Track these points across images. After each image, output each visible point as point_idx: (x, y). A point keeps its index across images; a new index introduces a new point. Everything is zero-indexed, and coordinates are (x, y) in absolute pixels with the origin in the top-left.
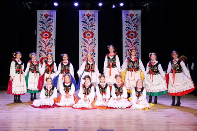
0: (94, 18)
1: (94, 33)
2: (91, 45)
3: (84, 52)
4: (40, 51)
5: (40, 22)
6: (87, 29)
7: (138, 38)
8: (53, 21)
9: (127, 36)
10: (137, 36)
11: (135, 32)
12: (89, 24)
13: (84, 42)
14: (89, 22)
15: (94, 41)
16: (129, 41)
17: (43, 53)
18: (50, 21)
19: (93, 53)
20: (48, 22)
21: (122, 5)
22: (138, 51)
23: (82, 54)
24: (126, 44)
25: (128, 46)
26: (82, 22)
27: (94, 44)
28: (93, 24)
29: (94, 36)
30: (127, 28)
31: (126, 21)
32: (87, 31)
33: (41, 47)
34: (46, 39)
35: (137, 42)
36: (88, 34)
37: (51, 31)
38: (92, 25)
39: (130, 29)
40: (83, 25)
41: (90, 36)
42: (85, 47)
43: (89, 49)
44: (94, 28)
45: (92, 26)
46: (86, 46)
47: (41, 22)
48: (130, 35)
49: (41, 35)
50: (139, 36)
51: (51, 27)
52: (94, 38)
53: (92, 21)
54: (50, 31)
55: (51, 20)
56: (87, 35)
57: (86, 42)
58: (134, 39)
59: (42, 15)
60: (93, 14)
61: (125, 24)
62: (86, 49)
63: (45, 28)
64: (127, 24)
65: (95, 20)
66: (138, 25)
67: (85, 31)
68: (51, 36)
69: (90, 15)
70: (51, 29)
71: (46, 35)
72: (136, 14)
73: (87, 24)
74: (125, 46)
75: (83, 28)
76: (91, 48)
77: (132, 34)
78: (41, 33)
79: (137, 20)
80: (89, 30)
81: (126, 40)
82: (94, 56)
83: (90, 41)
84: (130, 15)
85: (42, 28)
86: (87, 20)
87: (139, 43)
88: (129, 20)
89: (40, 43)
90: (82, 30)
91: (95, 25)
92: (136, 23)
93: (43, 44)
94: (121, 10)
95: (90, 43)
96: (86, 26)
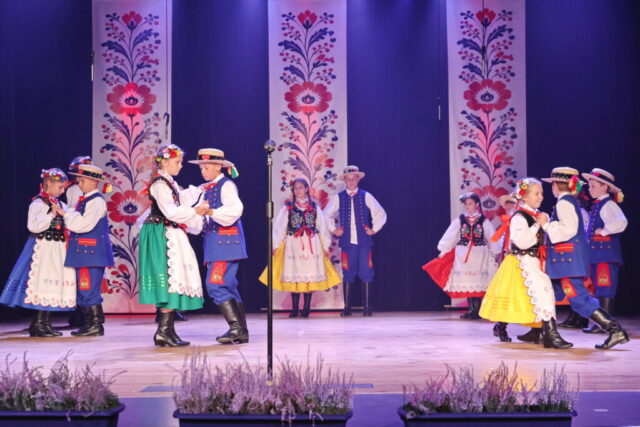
0: (330, 27)
1: (330, 89)
2: (319, 140)
3: (289, 168)
4: (107, 165)
5: (103, 45)
6: (302, 76)
7: (512, 110)
8: (158, 42)
9: (467, 101)
10: (509, 101)
11: (499, 87)
12: (310, 55)
13: (292, 128)
14: (311, 43)
15: (333, 122)
16: (475, 123)
17: (120, 176)
18: (145, 43)
19: (329, 172)
20: (140, 46)
22: (511, 164)
23: (284, 178)
24: (464, 134)
25: (473, 145)
26: (283, 47)
27: (330, 135)
28: (328, 55)
29: (332, 105)
30: (467, 71)
31: (461, 39)
32: (300, 81)
33: (110, 151)
34: (132, 116)
35: (510, 124)
36: (304, 94)
37: (153, 85)
38: (322, 57)
39: (480, 74)
40: (285, 60)
41: (315, 104)
42: (294, 147)
43: (311, 156)
44: (331, 70)
45: (322, 61)
46: (297, 143)
47: (110, 45)
49: (109, 98)
50: (518, 101)
51: (154, 67)
52: (333, 112)
53: (321, 42)
54: (148, 85)
55: (152, 39)
56: (304, 99)
57: (299, 129)
58: (495, 113)
59: (113, 17)
60: (325, 14)
61: (460, 53)
62: (297, 158)
63: (127, 69)
64: (466, 52)
65: (333, 36)
66: (511, 58)
67: (295, 83)
68: (153, 105)
69: (314, 14)
70: (151, 76)
71: (132, 100)
72: (504, 11)
73: (303, 55)
74: (461, 144)
75: (286, 69)
76: (319, 155)
77: (487, 94)
78: (112, 92)
79: (506, 35)
80: (311, 80)
81: (461, 121)
82: (330, 185)
83: (315, 122)
84: (480, 15)
85: (116, 70)
86: (302, 38)
87: (516, 132)
88: (477, 36)
89: (106, 134)
90: (282, 78)
91: (335, 59)
92: (503, 49)
93: (117, 136)
95: (316, 131)
96: (298, 63)
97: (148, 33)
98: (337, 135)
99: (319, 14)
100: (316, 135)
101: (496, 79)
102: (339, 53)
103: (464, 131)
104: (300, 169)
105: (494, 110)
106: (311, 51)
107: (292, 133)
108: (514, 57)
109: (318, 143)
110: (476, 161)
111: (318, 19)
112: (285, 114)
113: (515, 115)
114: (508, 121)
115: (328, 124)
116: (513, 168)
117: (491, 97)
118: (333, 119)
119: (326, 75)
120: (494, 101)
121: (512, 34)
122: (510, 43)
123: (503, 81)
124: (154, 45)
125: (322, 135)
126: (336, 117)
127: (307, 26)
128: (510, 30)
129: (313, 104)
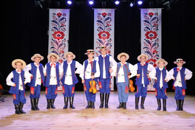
0: (110, 17)
1: (110, 33)
4: (52, 52)
6: (102, 29)
7: (158, 39)
9: (146, 36)
10: (157, 36)
11: (154, 33)
14: (105, 21)
15: (110, 42)
16: (148, 42)
20: (61, 21)
21: (140, 3)
22: (157, 53)
24: (145, 45)
25: (147, 48)
26: (98, 22)
27: (110, 45)
28: (109, 24)
29: (110, 37)
30: (146, 28)
31: (144, 20)
32: (102, 31)
33: (53, 49)
34: (59, 39)
35: (157, 43)
37: (64, 31)
38: (108, 24)
39: (149, 29)
40: (98, 25)
41: (106, 36)
44: (110, 28)
45: (108, 26)
47: (53, 21)
48: (149, 35)
49: (53, 35)
50: (159, 36)
51: (65, 27)
52: (110, 39)
53: (108, 21)
54: (63, 32)
55: (64, 20)
56: (103, 35)
57: (102, 43)
58: (153, 40)
59: (54, 14)
60: (109, 13)
61: (144, 24)
63: (58, 27)
64: (146, 24)
65: (111, 19)
66: (157, 25)
68: (64, 37)
69: (106, 13)
70: (64, 29)
71: (59, 35)
72: (156, 13)
73: (103, 24)
74: (144, 48)
75: (98, 27)
77: (151, 35)
78: (54, 33)
79: (156, 19)
80: (105, 30)
81: (144, 41)
84: (149, 14)
85: (55, 28)
86: (103, 19)
87: (159, 45)
88: (149, 19)
89: (52, 44)
90: (97, 30)
91: (111, 25)
92: (155, 23)
93: (55, 45)
94: (140, 9)
95: (106, 44)
96: (102, 26)
97: (63, 18)
101: (153, 31)
103: (145, 44)
106: (105, 23)
107: (100, 44)
110: (148, 52)
111: (107, 15)
112: (98, 39)
113: (159, 40)
114: (156, 42)
116: (158, 54)
119: (109, 29)
120: (153, 37)
121: (158, 19)
122: (157, 21)
123: (155, 31)
124: (65, 21)
125: (108, 45)
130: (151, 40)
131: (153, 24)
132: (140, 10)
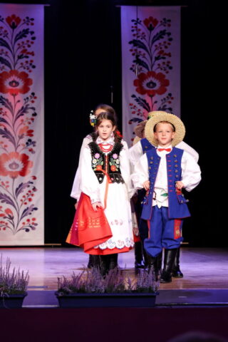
0: (31, 28)
1: (31, 76)
2: (22, 115)
6: (9, 65)
7: (170, 95)
9: (135, 88)
10: (168, 88)
11: (160, 77)
12: (15, 49)
13: (1, 105)
14: (16, 40)
15: (33, 102)
16: (142, 105)
19: (30, 140)
24: (134, 113)
27: (31, 112)
28: (30, 50)
29: (32, 88)
30: (136, 64)
31: (131, 40)
32: (7, 69)
35: (168, 105)
36: (11, 79)
38: (25, 51)
39: (146, 67)
41: (19, 87)
42: (3, 120)
43: (16, 127)
44: (32, 61)
45: (24, 54)
46: (5, 117)
48: (144, 85)
50: (175, 88)
52: (33, 94)
53: (24, 39)
56: (11, 84)
57: (6, 106)
58: (158, 98)
60: (27, 18)
61: (131, 50)
62: (5, 129)
64: (136, 50)
65: (33, 35)
66: (169, 55)
67: (4, 70)
69: (18, 18)
72: (164, 19)
73: (10, 50)
74: (132, 120)
76: (22, 126)
77: (151, 82)
79: (166, 38)
80: (16, 69)
81: (131, 102)
82: (31, 150)
83: (19, 101)
84: (146, 22)
86: (9, 36)
88: (144, 38)
91: (35, 53)
92: (163, 48)
94: (118, 6)
95: (20, 108)
96: (6, 55)
98: (36, 111)
99: (23, 17)
100: (19, 111)
101: (158, 71)
102: (38, 48)
103: (133, 110)
104: (7, 137)
105: (157, 95)
106: (16, 46)
107: (1, 109)
108: (172, 54)
109: (21, 118)
111: (22, 22)
113: (172, 98)
114: (166, 104)
115: (29, 103)
117: (154, 85)
118: (33, 99)
119: (28, 65)
120: (156, 88)
121: (171, 36)
122: (169, 44)
123: (164, 72)
125: (24, 112)
126: (35, 98)
127: (13, 27)
128: (169, 34)
129: (18, 87)
130: (150, 98)
131: (157, 51)
132: (120, 9)
